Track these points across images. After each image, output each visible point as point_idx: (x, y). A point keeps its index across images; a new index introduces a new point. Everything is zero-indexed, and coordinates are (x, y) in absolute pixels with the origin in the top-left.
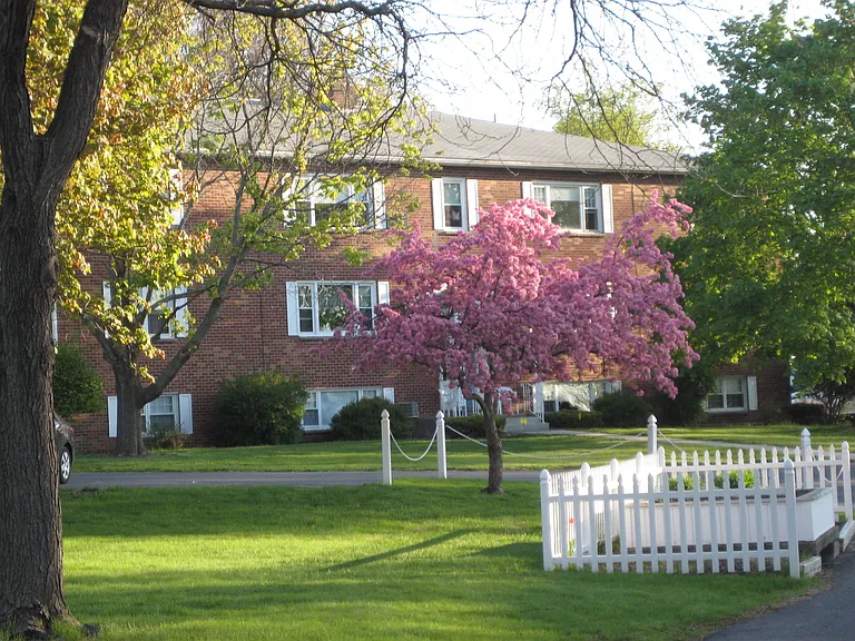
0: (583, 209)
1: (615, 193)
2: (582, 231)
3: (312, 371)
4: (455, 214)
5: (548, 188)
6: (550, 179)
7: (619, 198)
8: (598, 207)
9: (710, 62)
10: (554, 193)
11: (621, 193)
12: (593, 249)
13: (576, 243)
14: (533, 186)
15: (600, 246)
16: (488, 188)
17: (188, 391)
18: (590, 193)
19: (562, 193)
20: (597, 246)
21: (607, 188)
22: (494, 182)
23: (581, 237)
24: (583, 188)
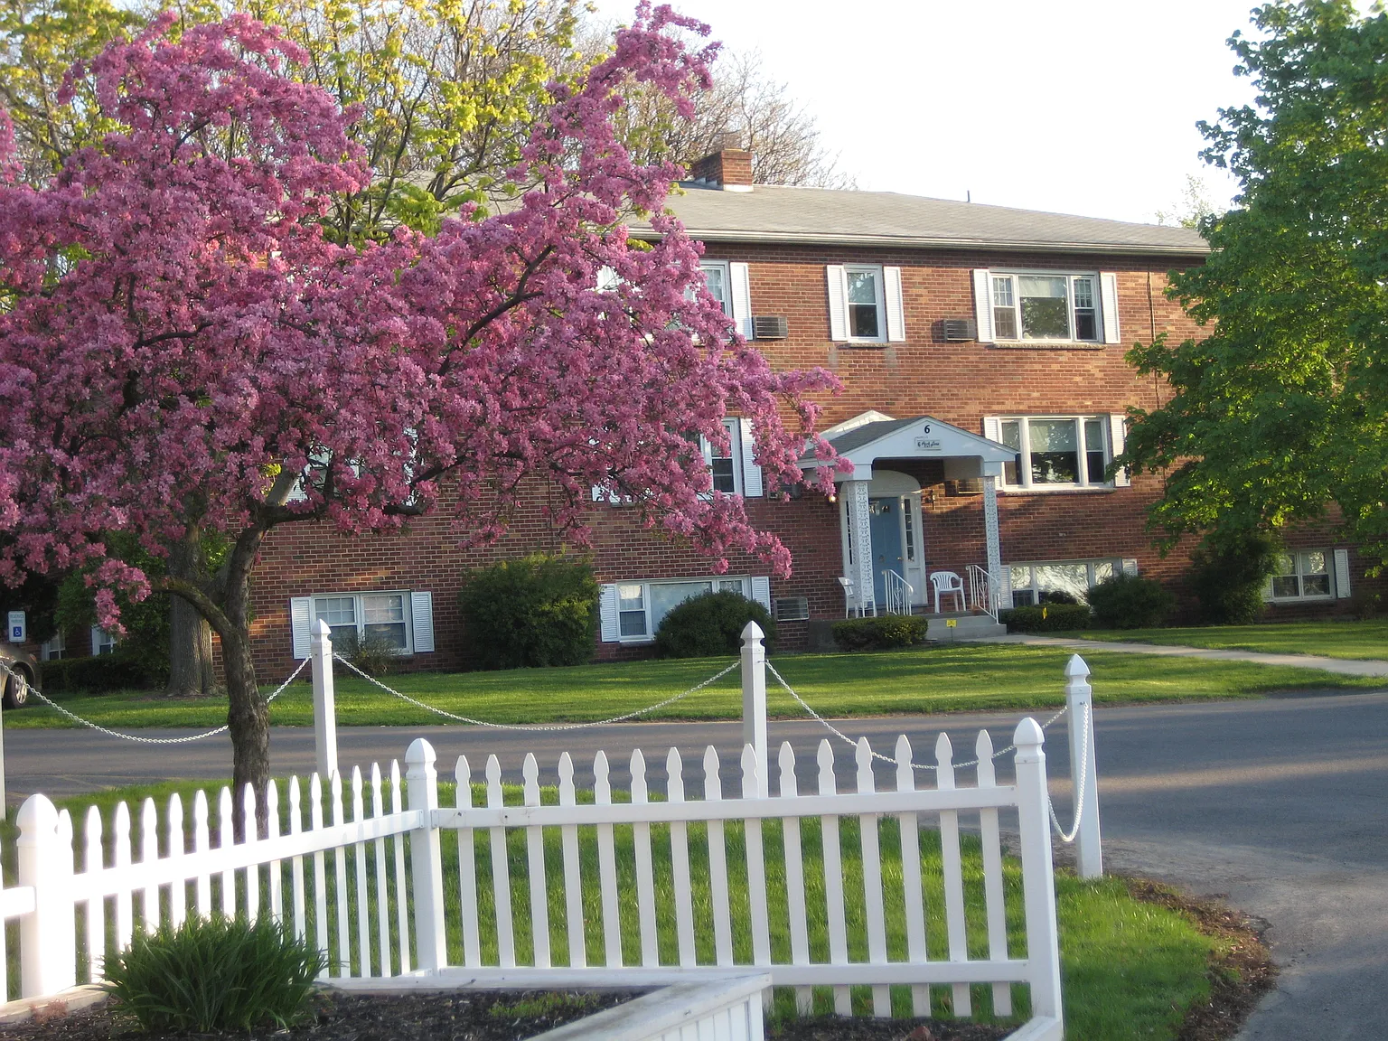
0: (1072, 308)
1: (1121, 285)
2: (1072, 340)
3: (632, 554)
4: (865, 319)
5: (1015, 278)
6: (1018, 266)
7: (1128, 292)
8: (1095, 305)
9: (1237, 70)
10: (1027, 287)
11: (1130, 285)
12: (1088, 367)
13: (1061, 359)
14: (991, 277)
15: (1100, 363)
16: (917, 279)
17: (425, 587)
18: (1083, 285)
19: (1040, 286)
20: (1095, 363)
21: (1108, 279)
22: (927, 271)
23: (1068, 349)
24: (1072, 278)
